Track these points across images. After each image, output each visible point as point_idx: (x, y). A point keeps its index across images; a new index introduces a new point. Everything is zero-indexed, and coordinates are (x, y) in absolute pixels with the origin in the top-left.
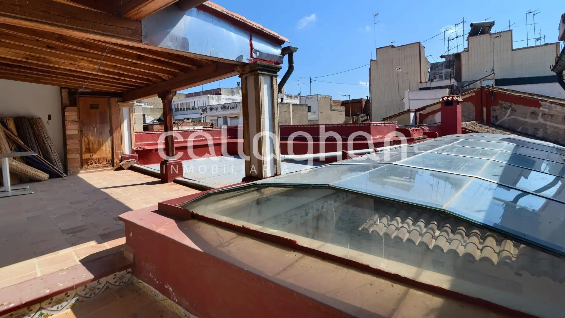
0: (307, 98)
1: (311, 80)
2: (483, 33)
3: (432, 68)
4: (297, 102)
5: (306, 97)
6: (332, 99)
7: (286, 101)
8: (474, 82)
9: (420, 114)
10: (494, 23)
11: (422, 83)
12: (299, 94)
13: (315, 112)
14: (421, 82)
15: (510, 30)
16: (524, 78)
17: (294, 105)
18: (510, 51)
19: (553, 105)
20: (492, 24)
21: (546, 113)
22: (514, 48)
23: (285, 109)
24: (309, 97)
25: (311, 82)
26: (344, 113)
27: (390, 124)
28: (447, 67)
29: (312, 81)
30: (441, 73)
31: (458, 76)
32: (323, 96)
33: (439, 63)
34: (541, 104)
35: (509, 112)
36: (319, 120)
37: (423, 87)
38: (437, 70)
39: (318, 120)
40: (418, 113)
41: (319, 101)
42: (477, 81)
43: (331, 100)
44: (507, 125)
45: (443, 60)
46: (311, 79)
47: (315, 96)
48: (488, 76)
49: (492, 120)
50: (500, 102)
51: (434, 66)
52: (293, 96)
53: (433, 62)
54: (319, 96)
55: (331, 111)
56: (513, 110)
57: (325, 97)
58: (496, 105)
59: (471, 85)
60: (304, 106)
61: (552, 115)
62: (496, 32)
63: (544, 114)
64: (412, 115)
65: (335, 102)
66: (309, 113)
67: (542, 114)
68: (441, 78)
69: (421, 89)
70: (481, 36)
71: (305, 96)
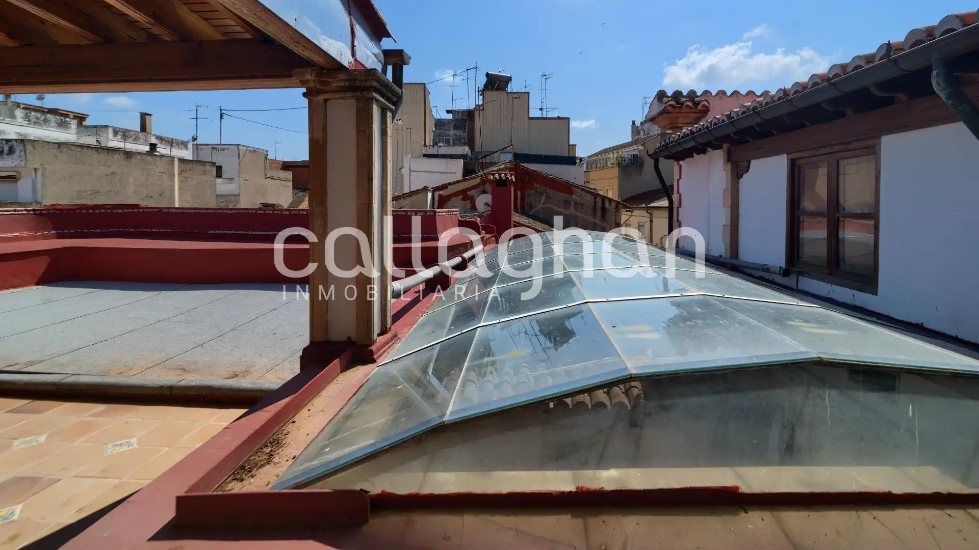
0: (213, 149)
1: (221, 114)
2: (498, 89)
3: (436, 125)
4: (188, 154)
5: (210, 147)
6: (269, 157)
7: (162, 150)
8: (489, 154)
9: (440, 195)
10: (511, 79)
11: (427, 146)
12: (194, 139)
13: (231, 180)
14: (425, 145)
15: (527, 92)
16: (541, 156)
17: (182, 161)
18: (526, 119)
19: (584, 193)
20: (508, 80)
21: (578, 202)
22: (531, 116)
23: (161, 165)
24: (217, 147)
25: (221, 118)
26: (290, 184)
27: (451, 213)
28: (456, 128)
29: (224, 116)
30: (449, 135)
31: (471, 143)
32: (249, 148)
33: (446, 119)
34: (573, 190)
35: (543, 198)
36: (241, 196)
37: (428, 153)
38: (444, 129)
39: (239, 195)
40: (437, 194)
41: (241, 158)
42: (495, 152)
43: (266, 158)
44: (541, 216)
45: (450, 116)
46: (223, 112)
47: (232, 147)
48: (506, 148)
49: (526, 208)
50: (535, 185)
51: (439, 123)
52: (174, 141)
53: (439, 117)
54: (241, 148)
55: (266, 178)
56: (548, 197)
57: (255, 151)
58: (531, 189)
59: (488, 157)
60: (207, 164)
61: (582, 205)
62: (513, 91)
63: (576, 203)
64: (430, 195)
65: (273, 162)
66: (219, 181)
67: (574, 203)
68: (448, 142)
69: (425, 156)
70: (497, 92)
71: (207, 145)
